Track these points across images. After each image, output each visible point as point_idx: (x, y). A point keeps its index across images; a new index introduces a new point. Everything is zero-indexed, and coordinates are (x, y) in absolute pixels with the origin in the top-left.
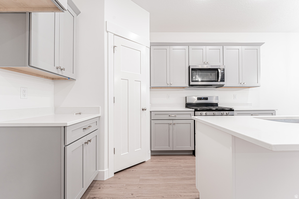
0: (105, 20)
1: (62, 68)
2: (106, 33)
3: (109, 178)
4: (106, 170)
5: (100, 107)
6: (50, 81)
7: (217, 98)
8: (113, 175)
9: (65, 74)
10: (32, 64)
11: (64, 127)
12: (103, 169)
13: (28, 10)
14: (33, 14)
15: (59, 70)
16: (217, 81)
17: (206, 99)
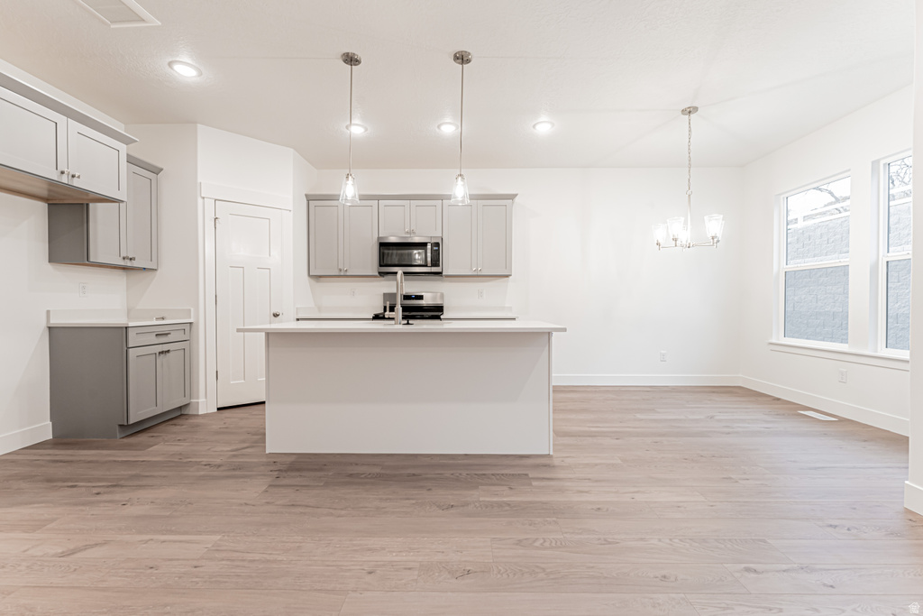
0: (199, 181)
1: (130, 257)
2: (200, 200)
3: (209, 412)
4: (202, 400)
5: (192, 309)
6: (120, 272)
7: (442, 296)
8: (216, 410)
9: (135, 264)
10: (91, 260)
11: (126, 328)
12: (198, 398)
13: (85, 202)
14: (91, 205)
15: (128, 261)
16: (426, 266)
17: (420, 297)
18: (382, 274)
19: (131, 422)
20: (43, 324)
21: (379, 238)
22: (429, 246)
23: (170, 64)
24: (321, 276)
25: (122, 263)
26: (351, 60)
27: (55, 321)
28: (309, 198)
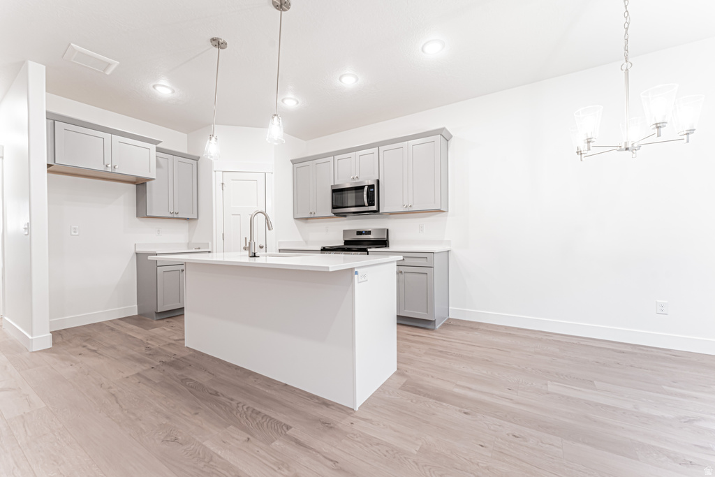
1: (176, 212)
2: (213, 173)
5: (210, 243)
9: (180, 216)
10: (147, 215)
15: (174, 214)
16: (364, 206)
17: (368, 233)
18: (338, 215)
19: (159, 311)
20: (133, 251)
21: (332, 186)
22: (366, 189)
23: (154, 87)
24: (307, 219)
25: (170, 216)
26: (218, 43)
27: (139, 250)
28: (294, 162)
